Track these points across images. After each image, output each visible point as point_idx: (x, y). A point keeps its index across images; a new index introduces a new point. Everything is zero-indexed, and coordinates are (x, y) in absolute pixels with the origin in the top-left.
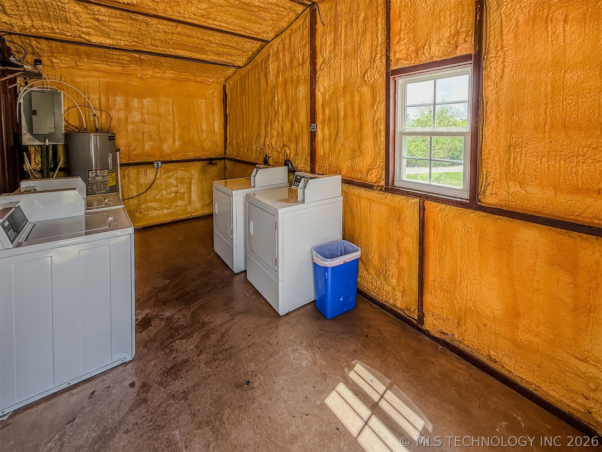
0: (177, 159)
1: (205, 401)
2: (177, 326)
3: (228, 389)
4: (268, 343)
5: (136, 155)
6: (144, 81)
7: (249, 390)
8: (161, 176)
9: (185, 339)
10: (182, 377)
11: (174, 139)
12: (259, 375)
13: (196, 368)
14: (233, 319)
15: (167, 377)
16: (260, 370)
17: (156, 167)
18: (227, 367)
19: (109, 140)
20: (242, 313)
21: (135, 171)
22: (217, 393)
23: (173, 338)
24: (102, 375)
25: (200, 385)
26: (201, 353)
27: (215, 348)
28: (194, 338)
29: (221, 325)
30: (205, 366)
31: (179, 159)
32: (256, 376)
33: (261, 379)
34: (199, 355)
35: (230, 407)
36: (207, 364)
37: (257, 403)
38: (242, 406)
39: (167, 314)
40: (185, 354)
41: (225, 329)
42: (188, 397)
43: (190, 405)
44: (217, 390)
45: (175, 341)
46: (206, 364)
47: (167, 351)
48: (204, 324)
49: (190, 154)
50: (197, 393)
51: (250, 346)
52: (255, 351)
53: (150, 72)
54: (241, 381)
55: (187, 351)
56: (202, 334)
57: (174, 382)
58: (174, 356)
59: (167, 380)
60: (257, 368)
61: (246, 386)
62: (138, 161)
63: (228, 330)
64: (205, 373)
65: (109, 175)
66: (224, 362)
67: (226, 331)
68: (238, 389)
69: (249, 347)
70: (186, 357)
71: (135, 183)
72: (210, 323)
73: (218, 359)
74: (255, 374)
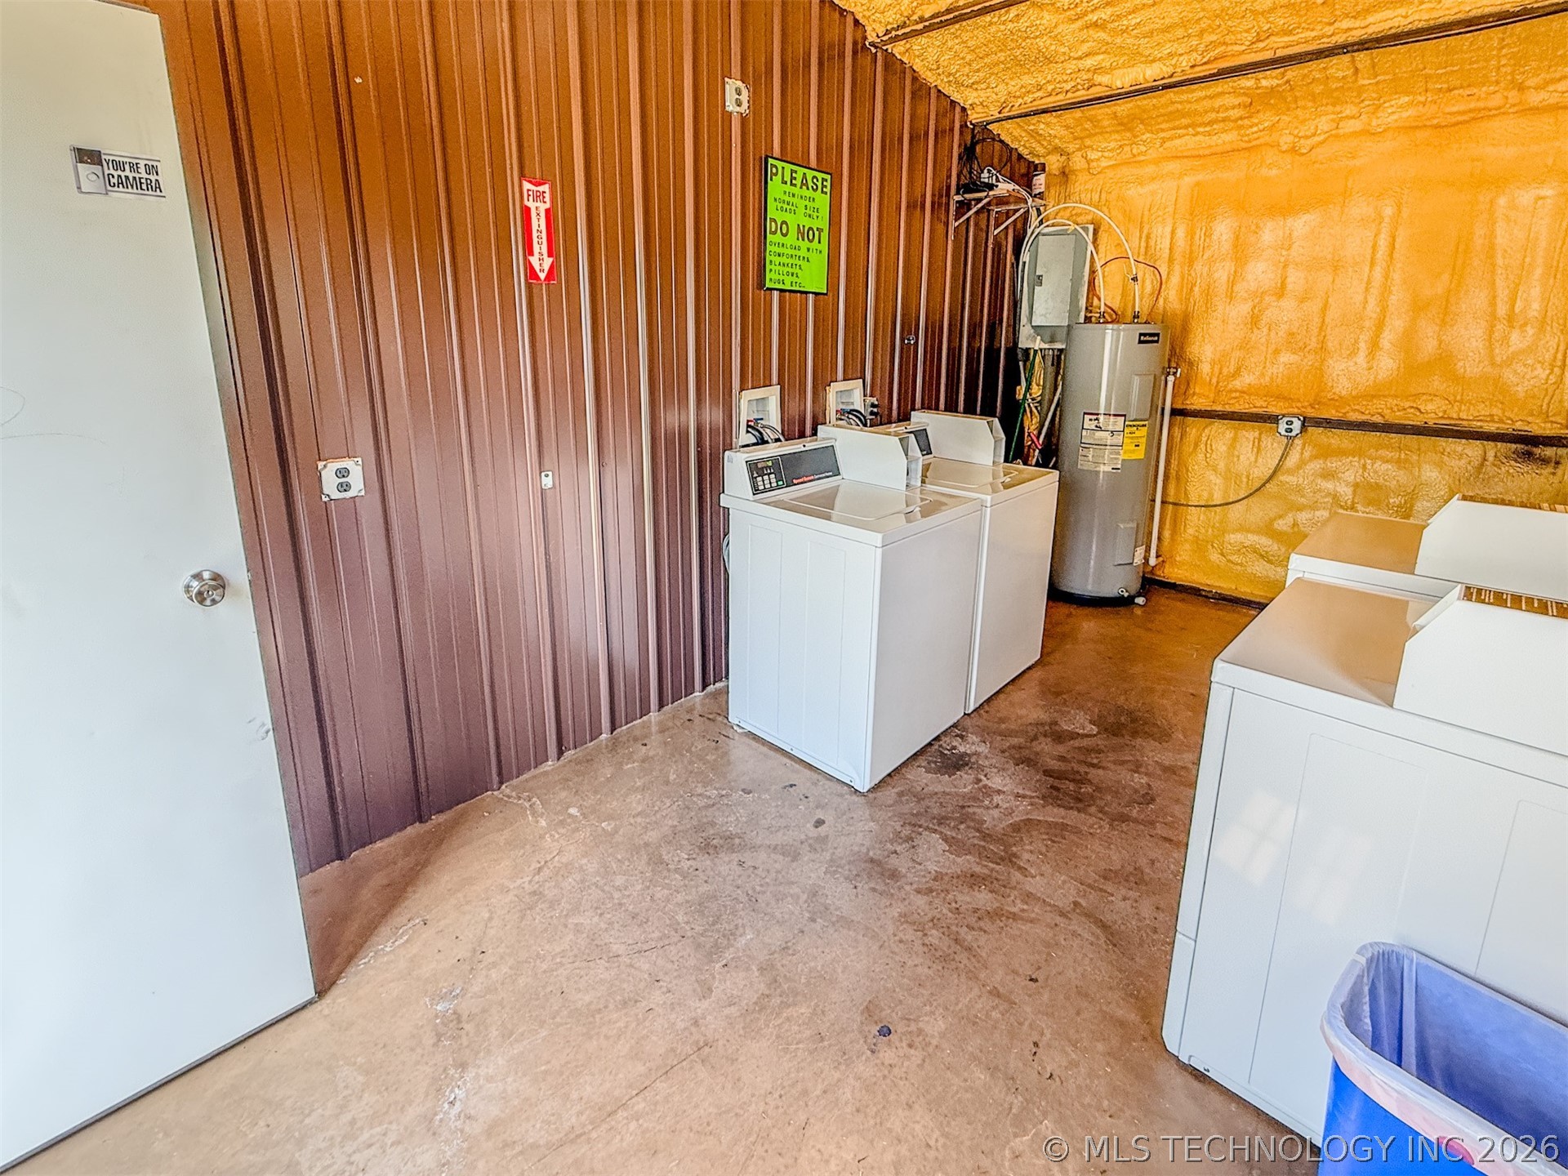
0: (1368, 417)
1: (816, 955)
2: (974, 813)
3: (854, 990)
4: (1036, 1044)
5: (1236, 391)
6: (1303, 158)
7: (865, 1042)
8: (1302, 463)
9: (950, 846)
10: (856, 887)
11: (1374, 346)
12: (917, 1055)
13: (885, 901)
14: (1062, 914)
15: (849, 863)
16: (930, 1049)
17: (1283, 433)
18: (910, 963)
19: (1140, 342)
20: (1104, 926)
21: (1229, 435)
22: (840, 971)
23: (940, 824)
24: (824, 777)
25: (849, 929)
26: (926, 894)
27: (950, 914)
28: (959, 860)
29: (1028, 897)
30: (897, 915)
31: (1378, 419)
32: (910, 1046)
33: (906, 1064)
34: (918, 891)
35: (814, 1013)
36: (904, 917)
37: (837, 1075)
38: (822, 1039)
39: (996, 781)
40: (911, 864)
41: (1023, 910)
42: (819, 920)
43: (803, 932)
44: (845, 968)
45: (935, 831)
46: (903, 915)
47: (906, 831)
48: (1010, 859)
49: (1430, 407)
50: (831, 930)
51: (999, 995)
52: (988, 1015)
53: (1324, 124)
54: (884, 1013)
55: (920, 864)
56: (978, 869)
57: (842, 879)
58: (899, 849)
59: (842, 868)
60: (934, 1042)
61: (875, 1029)
62: (1238, 407)
63: (1022, 919)
64: (879, 924)
65: (1127, 430)
66: (921, 949)
67: (1014, 917)
68: (862, 1013)
69: (995, 993)
70: (904, 871)
71: (1222, 465)
72: (1020, 868)
73: (925, 935)
74: (918, 1040)
